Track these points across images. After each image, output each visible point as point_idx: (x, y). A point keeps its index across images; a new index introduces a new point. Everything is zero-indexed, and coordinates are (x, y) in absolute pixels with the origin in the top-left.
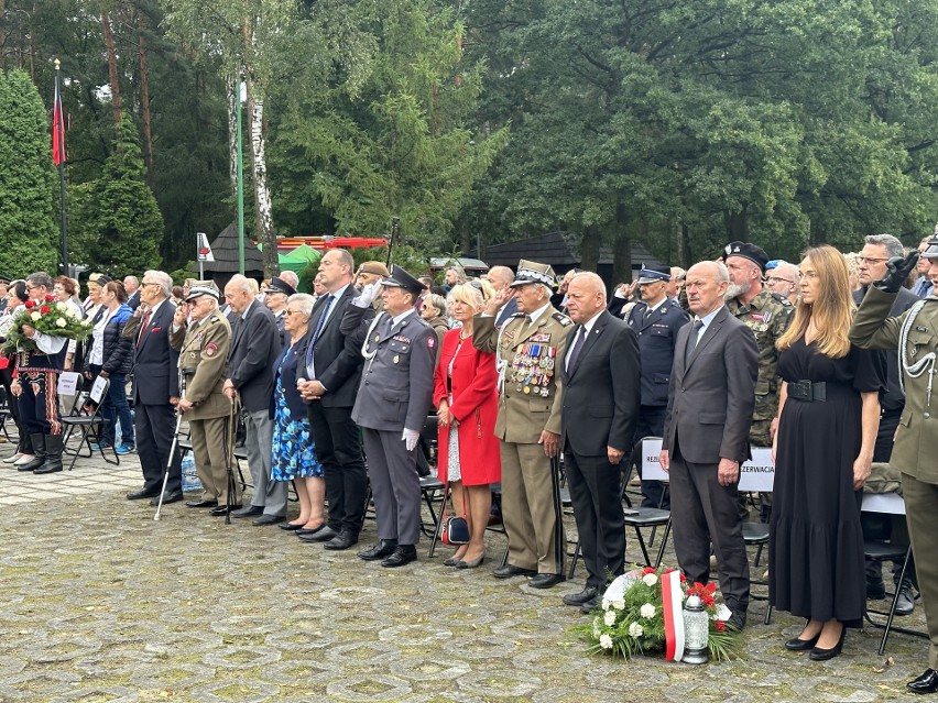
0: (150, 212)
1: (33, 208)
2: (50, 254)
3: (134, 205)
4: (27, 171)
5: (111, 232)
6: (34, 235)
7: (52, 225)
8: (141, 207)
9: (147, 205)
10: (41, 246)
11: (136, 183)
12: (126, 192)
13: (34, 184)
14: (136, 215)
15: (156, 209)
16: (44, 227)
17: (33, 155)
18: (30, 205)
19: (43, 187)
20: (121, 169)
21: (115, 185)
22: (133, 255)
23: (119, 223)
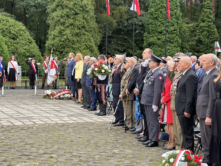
0: (214, 34)
1: (172, 34)
2: (177, 49)
3: (209, 32)
4: (171, 21)
5: (200, 41)
6: (172, 43)
7: (178, 39)
8: (211, 32)
9: (213, 32)
10: (174, 47)
11: (210, 24)
12: (206, 27)
13: (173, 25)
14: (209, 35)
15: (216, 33)
16: (176, 40)
17: (173, 15)
18: (171, 33)
19: (176, 26)
20: (205, 19)
21: (202, 24)
22: (207, 50)
23: (202, 38)
